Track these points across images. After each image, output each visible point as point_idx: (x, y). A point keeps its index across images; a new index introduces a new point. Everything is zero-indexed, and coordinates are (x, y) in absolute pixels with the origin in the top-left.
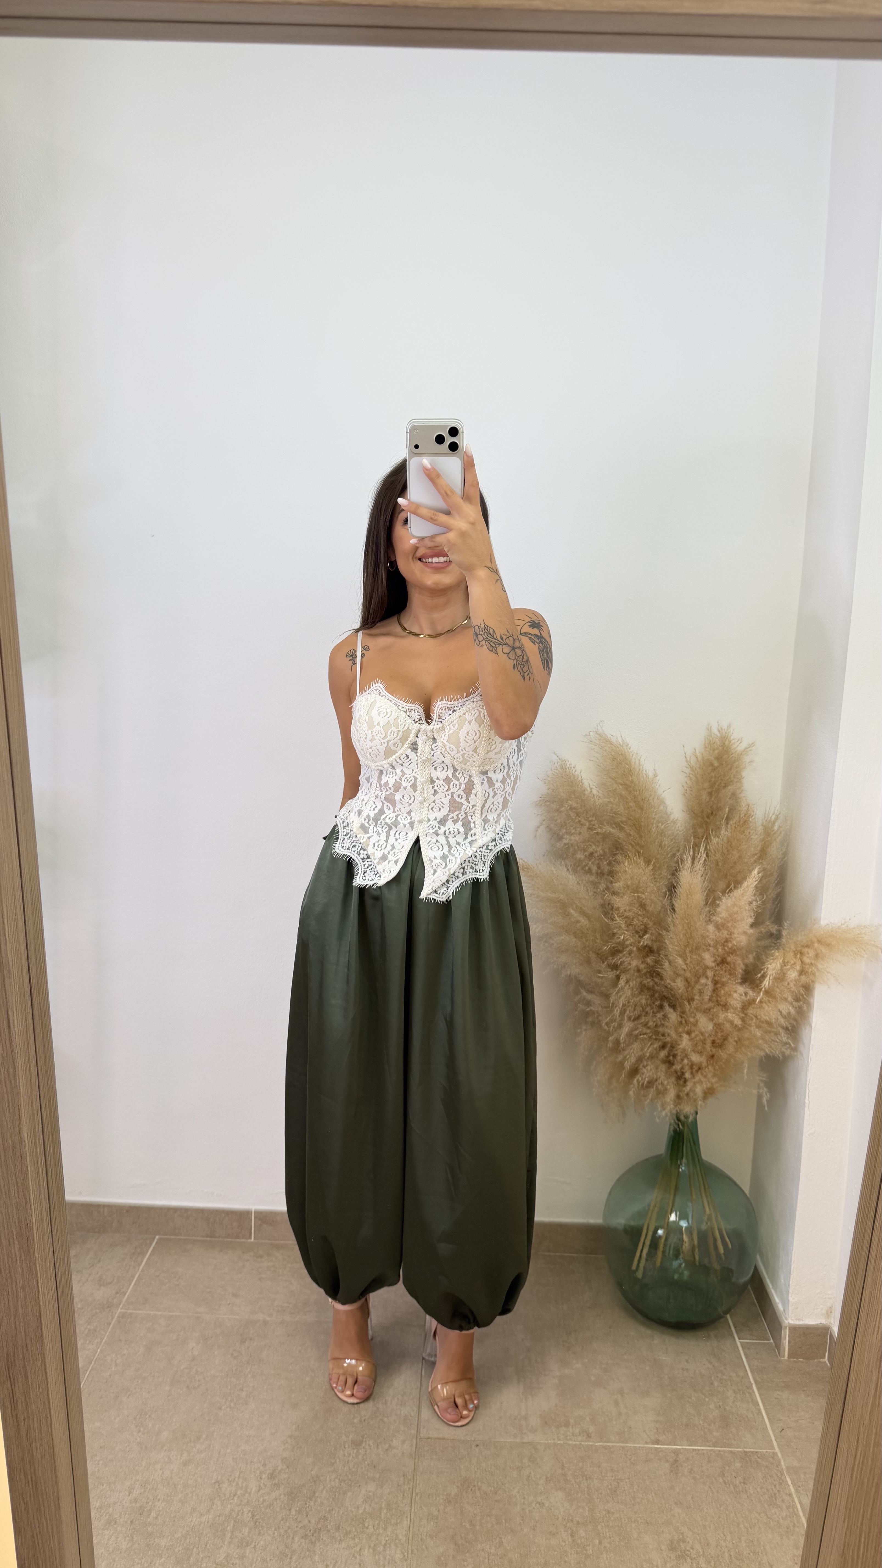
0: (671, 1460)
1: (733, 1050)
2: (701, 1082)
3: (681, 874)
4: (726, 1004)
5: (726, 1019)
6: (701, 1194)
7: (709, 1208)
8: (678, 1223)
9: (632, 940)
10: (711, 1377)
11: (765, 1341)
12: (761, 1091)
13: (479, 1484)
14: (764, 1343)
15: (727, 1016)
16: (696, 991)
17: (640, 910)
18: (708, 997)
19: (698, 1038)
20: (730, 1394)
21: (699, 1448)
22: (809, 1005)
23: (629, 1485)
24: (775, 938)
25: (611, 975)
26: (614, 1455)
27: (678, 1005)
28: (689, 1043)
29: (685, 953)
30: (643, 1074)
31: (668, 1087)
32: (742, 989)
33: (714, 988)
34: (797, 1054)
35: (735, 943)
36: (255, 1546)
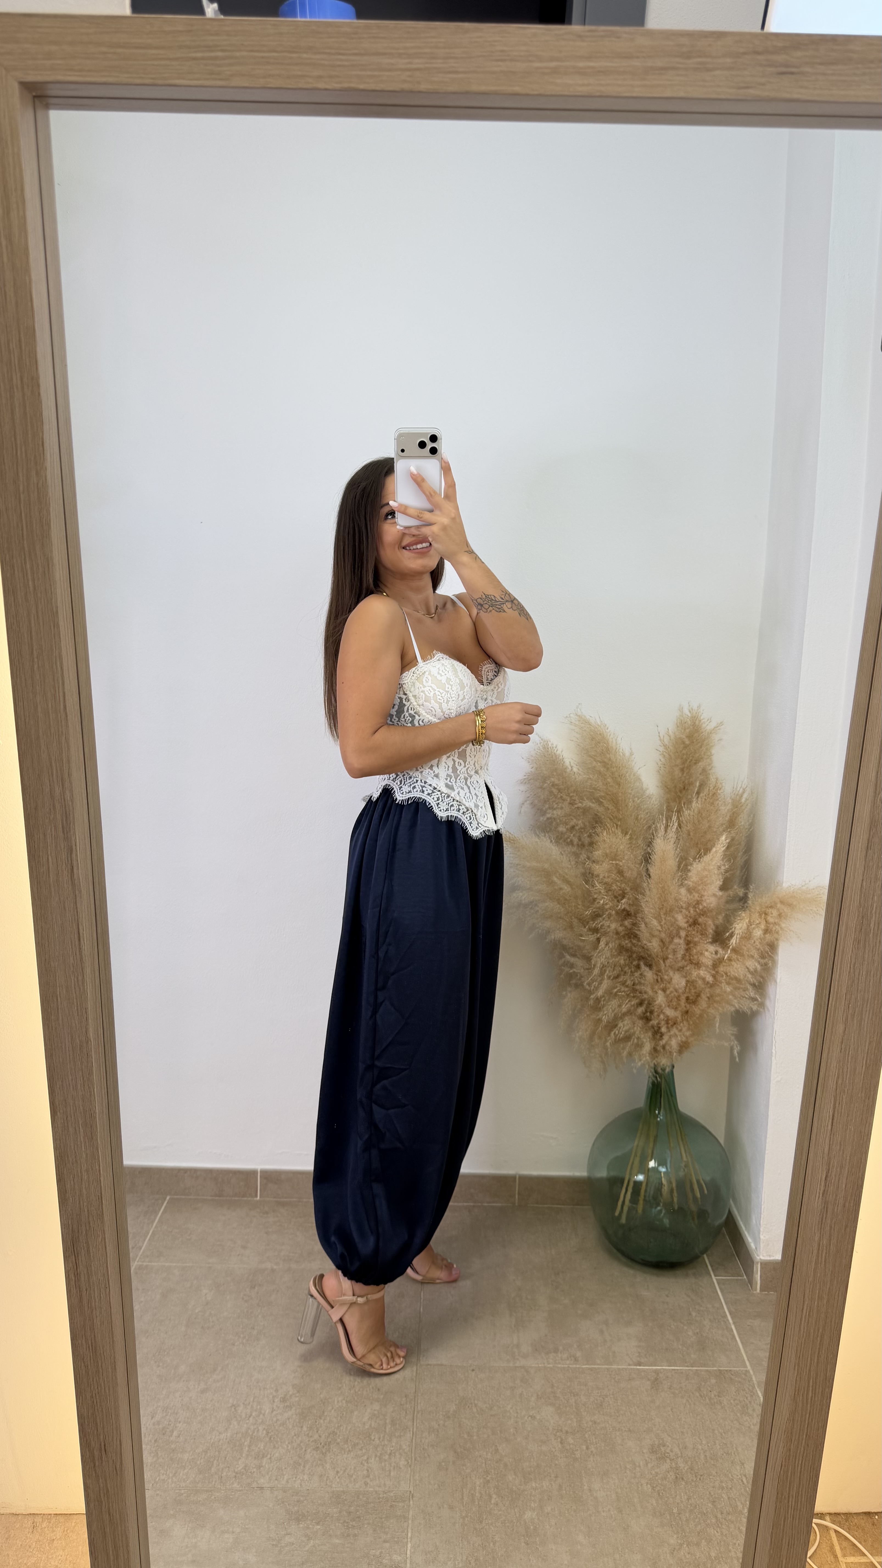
0: (652, 1378)
1: (706, 1006)
2: (676, 1035)
3: (655, 842)
4: (698, 963)
5: (699, 976)
6: (678, 1141)
7: (686, 1156)
8: (657, 1168)
9: (611, 904)
10: (689, 1308)
11: (739, 1277)
12: (732, 1044)
13: (476, 1402)
14: (737, 1279)
15: (699, 974)
16: (670, 950)
17: (618, 876)
18: (680, 956)
19: (672, 994)
20: (706, 1322)
21: (678, 1368)
22: (775, 963)
23: (613, 1400)
24: (743, 900)
25: (592, 938)
26: (599, 1376)
27: (654, 964)
28: (664, 999)
29: (659, 915)
30: (620, 1028)
31: (645, 1040)
32: (712, 948)
33: (687, 947)
34: (764, 1009)
35: (705, 905)
36: (270, 1458)
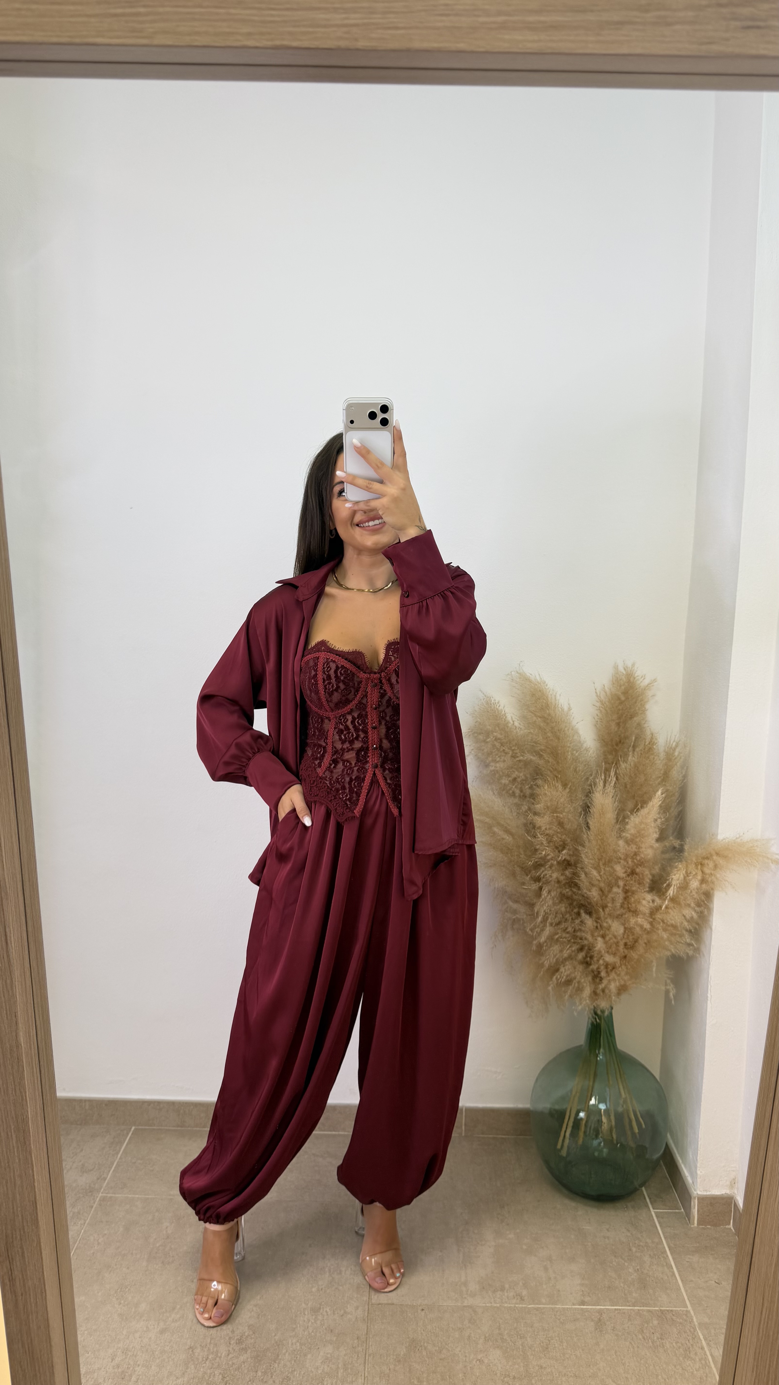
0: (596, 1319)
1: (643, 951)
2: (614, 980)
3: (594, 795)
4: (636, 911)
5: (636, 923)
6: (617, 1080)
7: (625, 1093)
8: (598, 1106)
9: (552, 854)
10: (629, 1243)
11: (677, 1211)
12: (668, 987)
13: (425, 1344)
14: (675, 1213)
15: (637, 921)
16: (609, 899)
17: (558, 828)
18: (619, 904)
19: (612, 941)
20: (646, 1258)
21: (620, 1308)
22: (710, 910)
23: (559, 1343)
24: (678, 851)
25: (535, 886)
26: (544, 1316)
27: (594, 911)
28: (604, 946)
29: (599, 865)
30: (562, 973)
31: (585, 984)
32: (649, 897)
33: (625, 896)
34: (699, 954)
35: (643, 856)
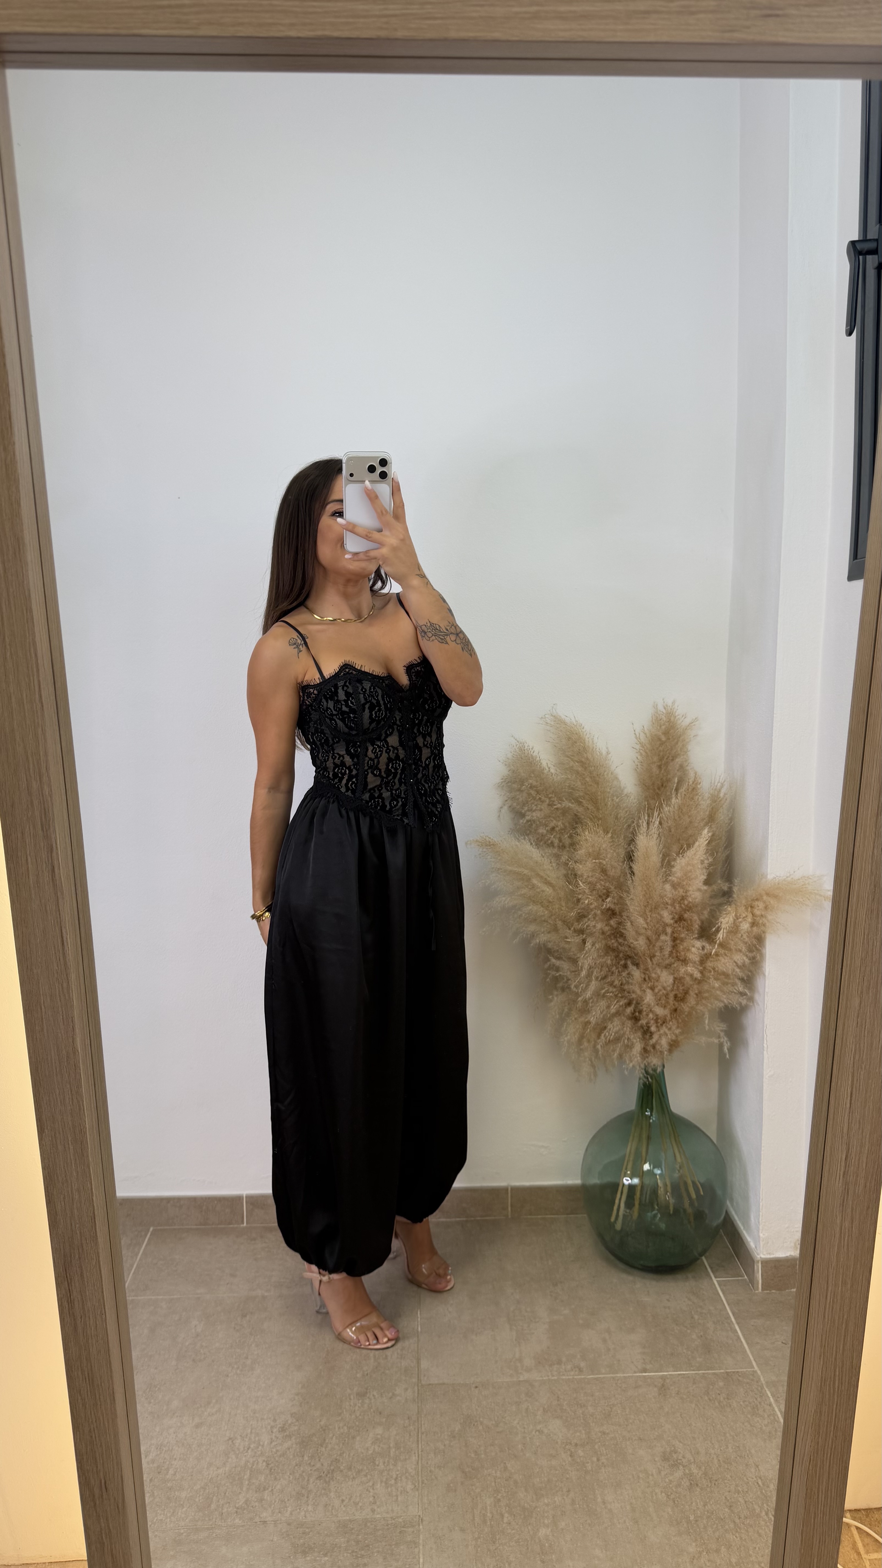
0: (660, 1385)
1: (695, 1003)
2: (665, 1034)
3: (637, 840)
4: (685, 959)
5: (686, 973)
6: (672, 1144)
7: (681, 1157)
8: (653, 1171)
9: (596, 904)
10: (691, 1312)
11: (740, 1278)
12: (722, 1040)
13: (481, 1419)
14: (739, 1280)
15: (687, 970)
16: (656, 948)
17: (602, 875)
18: (667, 953)
19: (661, 993)
20: (710, 1325)
21: (684, 1373)
22: (762, 956)
23: (621, 1409)
24: (727, 895)
25: (577, 939)
26: (605, 1385)
27: (641, 962)
28: (653, 998)
29: (645, 913)
30: (610, 1029)
31: (635, 1041)
32: (699, 944)
33: (673, 944)
34: (753, 1003)
35: (691, 900)
36: (272, 1490)
